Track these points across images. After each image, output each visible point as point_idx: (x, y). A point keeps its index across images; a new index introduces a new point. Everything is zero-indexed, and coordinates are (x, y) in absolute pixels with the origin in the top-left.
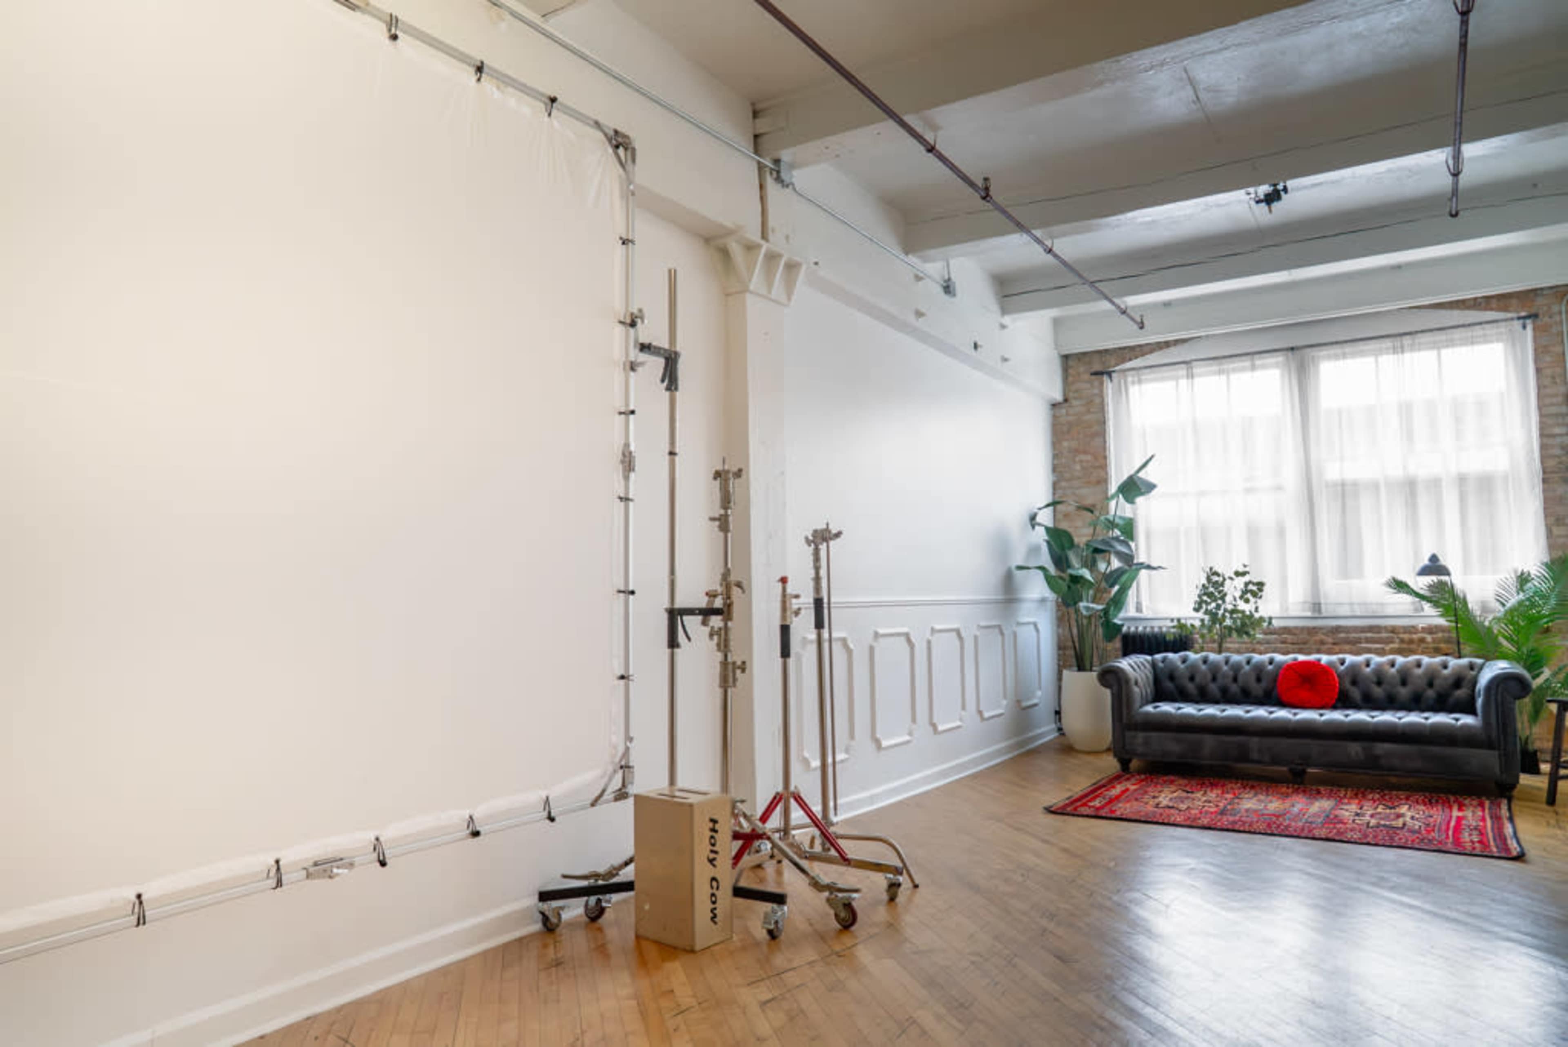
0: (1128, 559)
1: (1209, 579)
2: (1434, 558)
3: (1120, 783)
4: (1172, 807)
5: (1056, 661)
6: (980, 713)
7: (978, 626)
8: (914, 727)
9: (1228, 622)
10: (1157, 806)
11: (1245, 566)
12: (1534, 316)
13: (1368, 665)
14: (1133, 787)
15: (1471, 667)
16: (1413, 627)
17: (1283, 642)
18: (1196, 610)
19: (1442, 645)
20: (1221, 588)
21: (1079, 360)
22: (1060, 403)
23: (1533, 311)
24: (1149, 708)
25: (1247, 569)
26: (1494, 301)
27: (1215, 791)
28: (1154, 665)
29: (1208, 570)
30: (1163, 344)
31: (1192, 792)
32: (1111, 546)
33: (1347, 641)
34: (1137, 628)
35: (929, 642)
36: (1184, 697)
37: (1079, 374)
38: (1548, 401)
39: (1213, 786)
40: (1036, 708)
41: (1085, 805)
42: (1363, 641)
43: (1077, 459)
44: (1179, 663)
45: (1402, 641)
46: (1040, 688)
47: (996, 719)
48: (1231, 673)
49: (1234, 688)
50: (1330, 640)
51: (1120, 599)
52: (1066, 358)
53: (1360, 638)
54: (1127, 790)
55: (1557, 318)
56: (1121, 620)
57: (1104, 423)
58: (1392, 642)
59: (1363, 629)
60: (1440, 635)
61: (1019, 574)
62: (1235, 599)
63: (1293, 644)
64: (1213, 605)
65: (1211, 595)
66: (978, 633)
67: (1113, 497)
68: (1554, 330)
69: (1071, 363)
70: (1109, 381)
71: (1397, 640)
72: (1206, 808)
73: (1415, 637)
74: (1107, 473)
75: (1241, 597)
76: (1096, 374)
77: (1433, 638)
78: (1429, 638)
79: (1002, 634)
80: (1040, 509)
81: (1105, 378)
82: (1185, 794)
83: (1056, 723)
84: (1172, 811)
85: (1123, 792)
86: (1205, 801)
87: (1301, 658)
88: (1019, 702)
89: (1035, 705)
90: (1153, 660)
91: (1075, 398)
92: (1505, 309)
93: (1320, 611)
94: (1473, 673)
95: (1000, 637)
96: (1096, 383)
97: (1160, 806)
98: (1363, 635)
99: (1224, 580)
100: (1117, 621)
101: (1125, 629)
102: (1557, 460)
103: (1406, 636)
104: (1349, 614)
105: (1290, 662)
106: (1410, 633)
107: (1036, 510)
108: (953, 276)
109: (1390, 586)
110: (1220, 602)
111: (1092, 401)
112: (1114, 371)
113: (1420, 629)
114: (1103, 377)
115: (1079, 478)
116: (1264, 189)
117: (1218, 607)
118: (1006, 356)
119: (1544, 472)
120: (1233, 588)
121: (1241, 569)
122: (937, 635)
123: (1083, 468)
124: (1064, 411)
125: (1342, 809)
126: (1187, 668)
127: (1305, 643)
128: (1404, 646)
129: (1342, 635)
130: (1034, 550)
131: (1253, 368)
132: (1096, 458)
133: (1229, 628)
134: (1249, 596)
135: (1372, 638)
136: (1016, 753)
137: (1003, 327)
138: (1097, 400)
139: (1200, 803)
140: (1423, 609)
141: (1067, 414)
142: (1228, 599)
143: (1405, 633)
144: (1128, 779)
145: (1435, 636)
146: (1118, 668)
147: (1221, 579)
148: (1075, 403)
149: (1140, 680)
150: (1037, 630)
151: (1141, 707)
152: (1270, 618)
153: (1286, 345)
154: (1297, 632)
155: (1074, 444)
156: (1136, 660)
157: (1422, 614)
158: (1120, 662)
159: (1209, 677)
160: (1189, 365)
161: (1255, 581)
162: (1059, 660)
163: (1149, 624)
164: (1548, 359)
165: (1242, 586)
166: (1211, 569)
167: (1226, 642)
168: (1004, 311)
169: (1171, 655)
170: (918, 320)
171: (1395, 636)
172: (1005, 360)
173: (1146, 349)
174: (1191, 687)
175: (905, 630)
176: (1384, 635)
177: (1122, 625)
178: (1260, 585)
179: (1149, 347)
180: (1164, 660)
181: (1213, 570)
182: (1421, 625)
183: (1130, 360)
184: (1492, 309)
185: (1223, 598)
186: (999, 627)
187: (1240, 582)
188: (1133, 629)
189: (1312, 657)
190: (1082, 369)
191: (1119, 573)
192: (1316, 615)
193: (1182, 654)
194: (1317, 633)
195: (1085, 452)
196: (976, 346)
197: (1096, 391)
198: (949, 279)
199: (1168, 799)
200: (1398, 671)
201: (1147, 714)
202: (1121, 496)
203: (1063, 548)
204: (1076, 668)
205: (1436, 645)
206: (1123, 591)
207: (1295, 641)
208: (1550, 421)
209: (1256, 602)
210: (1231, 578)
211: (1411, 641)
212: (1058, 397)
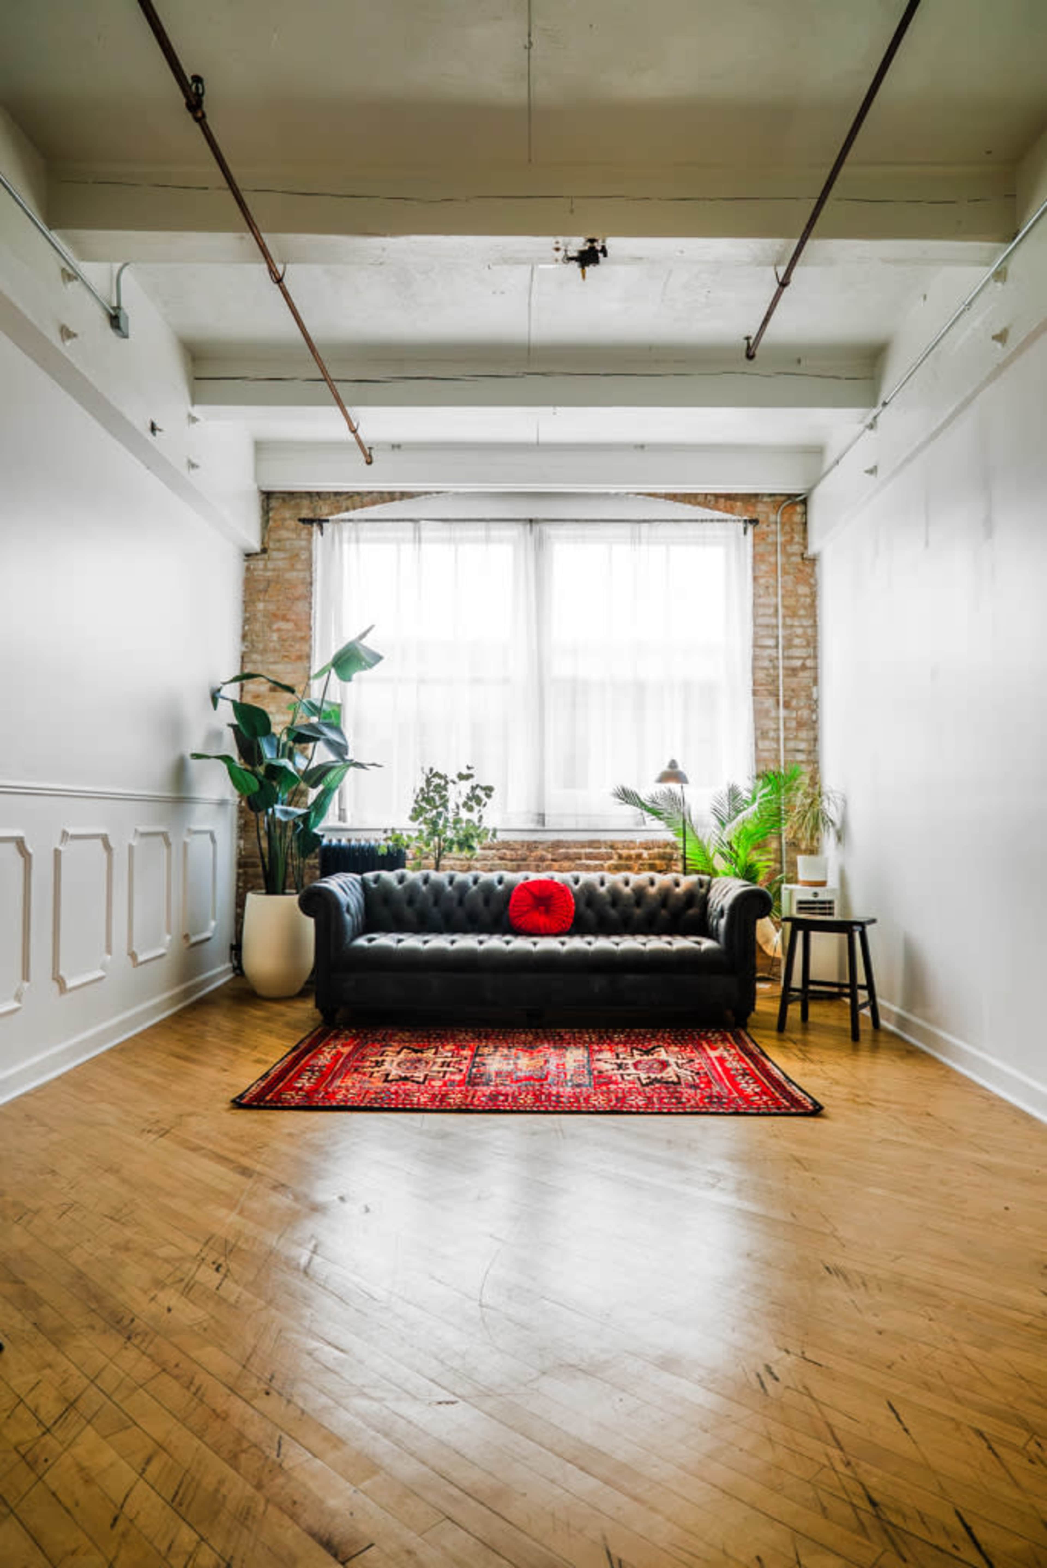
0: (340, 749)
1: (428, 782)
2: (673, 764)
3: (327, 1044)
4: (406, 1079)
5: (234, 882)
6: (133, 955)
7: (136, 831)
8: (26, 985)
9: (450, 834)
10: (386, 1078)
11: (469, 768)
12: (754, 522)
13: (602, 883)
14: (346, 1050)
15: (701, 884)
16: (632, 842)
17: (501, 859)
18: (413, 819)
19: (657, 862)
20: (444, 793)
21: (284, 500)
22: (257, 554)
23: (754, 517)
24: (362, 942)
25: (471, 772)
26: (722, 500)
27: (448, 1048)
28: (364, 884)
29: (427, 771)
30: (386, 496)
31: (422, 1052)
32: (322, 733)
33: (567, 858)
34: (340, 841)
35: (57, 854)
36: (400, 926)
37: (284, 520)
38: (761, 611)
39: (443, 1039)
40: (208, 943)
41: (290, 1087)
42: (583, 856)
43: (275, 627)
44: (395, 883)
45: (620, 857)
46: (214, 918)
47: (154, 963)
48: (456, 895)
49: (460, 913)
50: (550, 856)
51: (323, 803)
52: (268, 496)
53: (580, 854)
54: (339, 1054)
55: (773, 527)
56: (321, 830)
57: (311, 584)
58: (611, 858)
59: (583, 845)
60: (656, 850)
61: (194, 764)
62: (458, 807)
63: (512, 860)
64: (434, 812)
65: (429, 800)
66: (134, 844)
67: (318, 675)
68: (771, 539)
69: (274, 503)
70: (319, 533)
71: (616, 857)
72: (448, 1076)
73: (633, 852)
74: (310, 647)
75: (465, 804)
76: (303, 521)
77: (649, 854)
78: (645, 854)
79: (168, 844)
80: (225, 684)
81: (315, 528)
82: (413, 1055)
83: (231, 961)
84: (409, 1086)
85: (335, 1058)
86: (443, 1064)
87: (534, 876)
88: (186, 937)
89: (208, 939)
90: (363, 879)
91: (278, 550)
92: (730, 510)
93: (543, 824)
94: (703, 891)
95: (165, 850)
96: (304, 534)
97: (390, 1078)
98: (583, 851)
99: (447, 783)
100: (316, 831)
101: (325, 841)
102: (765, 672)
103: (624, 852)
104: (573, 827)
105: (522, 881)
106: (629, 848)
107: (219, 685)
108: (123, 305)
109: (618, 796)
110: (441, 809)
111: (297, 555)
112: (327, 521)
113: (638, 844)
114: (312, 526)
115: (275, 650)
116: (578, 244)
117: (439, 814)
118: (195, 461)
119: (754, 684)
120: (457, 793)
121: (465, 772)
122: (70, 842)
123: (282, 640)
124: (261, 564)
125: (599, 1060)
126: (405, 888)
127: (524, 860)
128: (623, 862)
129: (562, 851)
130: (215, 736)
131: (488, 540)
132: (298, 627)
133: (452, 842)
134: (473, 803)
135: (591, 853)
136: (180, 1006)
137: (193, 419)
138: (304, 556)
139: (436, 1068)
140: (644, 823)
141: (266, 569)
142: (451, 805)
143: (624, 848)
144: (336, 1037)
145: (651, 852)
146: (326, 889)
147: (443, 782)
148: (275, 554)
149: (352, 906)
150: (213, 840)
151: (353, 939)
152: (495, 831)
153: (523, 516)
154: (517, 846)
155: (272, 607)
156: (344, 879)
157: (643, 828)
158: (326, 882)
159: (431, 900)
160: (417, 524)
161: (483, 784)
162: (238, 880)
163: (354, 836)
164: (764, 567)
165: (468, 791)
166: (431, 770)
167: (445, 857)
168: (195, 400)
169: (385, 875)
170: (63, 340)
171: (613, 852)
172: (193, 466)
173: (367, 499)
174: (409, 913)
175: (17, 833)
176: (603, 850)
177: (323, 836)
178: (489, 790)
179: (370, 496)
180: (377, 880)
181: (434, 771)
182: (638, 840)
183: (347, 510)
184: (719, 510)
185: (444, 805)
186: (164, 835)
187: (465, 787)
188: (334, 842)
189: (543, 876)
190: (287, 514)
191: (323, 769)
192: (539, 827)
193: (399, 872)
194: (536, 848)
195: (285, 618)
196: (153, 428)
197: (304, 543)
198: (118, 308)
199: (395, 1064)
200: (633, 890)
201: (362, 949)
202: (333, 671)
203: (255, 734)
204: (264, 891)
205: (651, 862)
206: (326, 794)
207: (514, 857)
208: (763, 632)
209: (480, 811)
210: (454, 782)
211: (629, 858)
212: (255, 545)
